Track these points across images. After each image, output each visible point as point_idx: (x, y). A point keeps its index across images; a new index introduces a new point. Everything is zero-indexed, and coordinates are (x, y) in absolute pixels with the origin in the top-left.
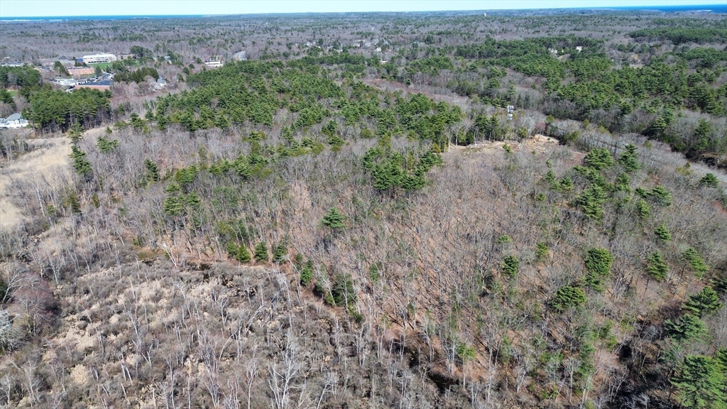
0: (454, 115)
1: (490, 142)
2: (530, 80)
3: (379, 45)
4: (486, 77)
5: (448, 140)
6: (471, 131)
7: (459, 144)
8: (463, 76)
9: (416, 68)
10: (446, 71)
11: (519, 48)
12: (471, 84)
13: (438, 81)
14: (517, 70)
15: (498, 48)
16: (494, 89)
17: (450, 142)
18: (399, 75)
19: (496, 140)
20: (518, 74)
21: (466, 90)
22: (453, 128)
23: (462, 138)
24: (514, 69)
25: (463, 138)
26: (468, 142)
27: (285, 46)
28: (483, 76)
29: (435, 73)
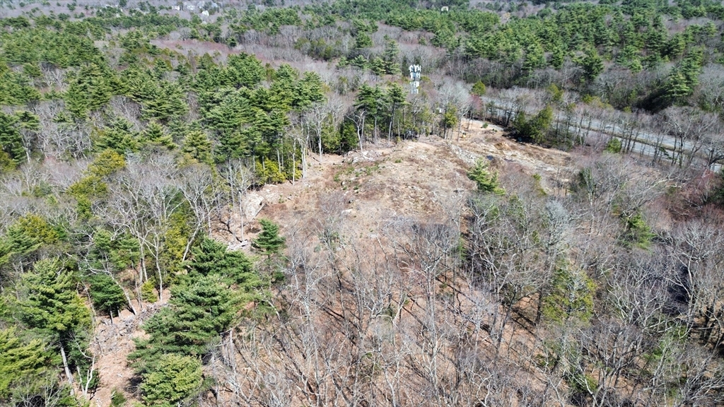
0: (307, 88)
1: (390, 143)
2: (411, 35)
3: (206, 8)
4: (349, 33)
5: (299, 147)
6: (349, 120)
7: (326, 151)
8: (316, 33)
9: (248, 25)
10: (290, 27)
11: (379, 6)
12: (329, 44)
13: (280, 41)
14: (390, 22)
15: (355, 7)
16: (364, 48)
17: (304, 150)
18: (223, 35)
19: (403, 137)
20: (393, 28)
21: (323, 52)
22: (310, 118)
23: (331, 139)
24: (386, 23)
25: (334, 137)
26: (344, 147)
27: (66, 7)
28: (345, 32)
29: (275, 31)
